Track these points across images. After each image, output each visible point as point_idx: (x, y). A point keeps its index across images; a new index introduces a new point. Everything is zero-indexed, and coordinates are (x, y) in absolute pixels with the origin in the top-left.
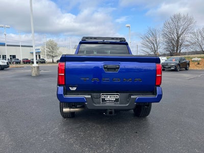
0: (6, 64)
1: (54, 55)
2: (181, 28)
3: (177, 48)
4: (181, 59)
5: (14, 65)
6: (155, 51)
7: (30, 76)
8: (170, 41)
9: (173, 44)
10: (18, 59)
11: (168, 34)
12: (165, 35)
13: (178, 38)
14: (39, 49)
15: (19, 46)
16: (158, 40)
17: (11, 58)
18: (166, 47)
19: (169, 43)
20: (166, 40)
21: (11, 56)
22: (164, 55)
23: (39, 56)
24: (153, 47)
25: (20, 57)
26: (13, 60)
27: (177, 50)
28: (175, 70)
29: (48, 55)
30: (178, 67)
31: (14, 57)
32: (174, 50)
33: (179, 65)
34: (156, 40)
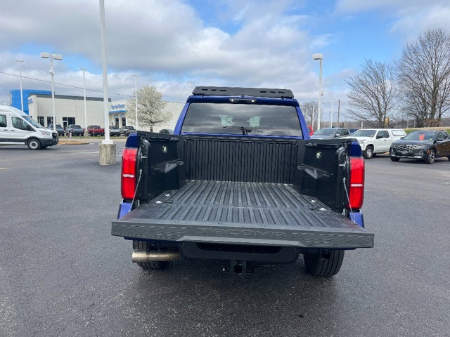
0: (50, 137)
1: (153, 120)
2: (444, 62)
3: (433, 107)
4: (439, 136)
5: (71, 140)
6: (381, 115)
7: (96, 164)
8: (417, 92)
9: (424, 100)
10: (79, 127)
11: (412, 75)
12: (404, 78)
13: (436, 85)
14: (123, 106)
15: (82, 98)
16: (388, 90)
17: (65, 124)
18: (405, 105)
19: (413, 97)
20: (407, 89)
21: (64, 119)
22: (402, 124)
23: (124, 120)
24: (375, 105)
25: (84, 123)
26: (69, 128)
27: (433, 114)
28: (424, 161)
29: (141, 119)
30: (431, 154)
31: (72, 121)
32: (426, 114)
33: (433, 148)
34: (383, 89)
